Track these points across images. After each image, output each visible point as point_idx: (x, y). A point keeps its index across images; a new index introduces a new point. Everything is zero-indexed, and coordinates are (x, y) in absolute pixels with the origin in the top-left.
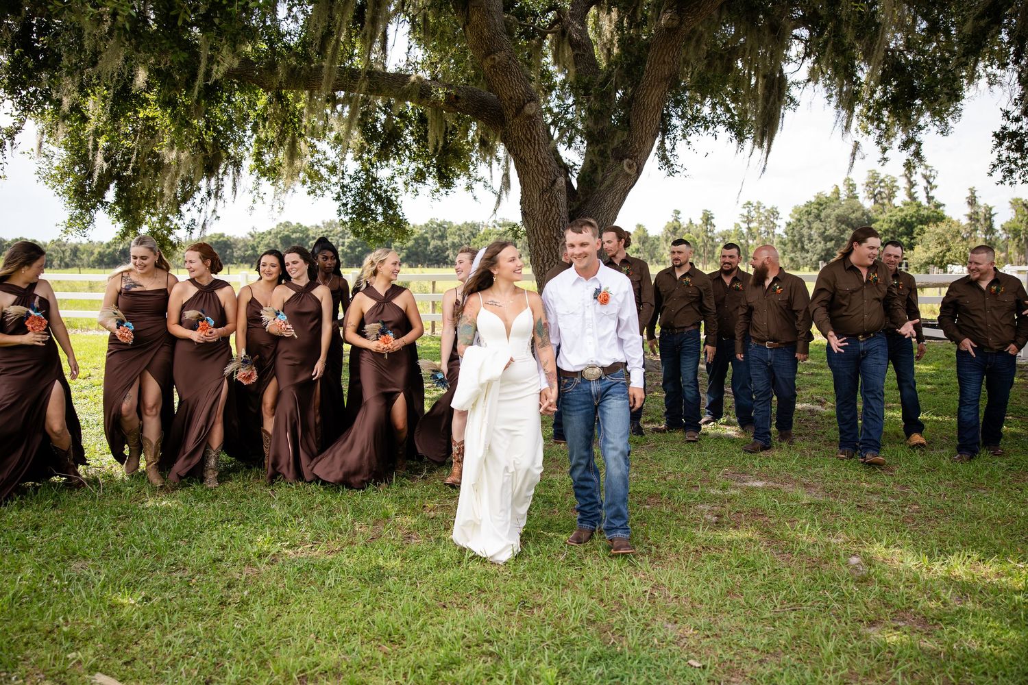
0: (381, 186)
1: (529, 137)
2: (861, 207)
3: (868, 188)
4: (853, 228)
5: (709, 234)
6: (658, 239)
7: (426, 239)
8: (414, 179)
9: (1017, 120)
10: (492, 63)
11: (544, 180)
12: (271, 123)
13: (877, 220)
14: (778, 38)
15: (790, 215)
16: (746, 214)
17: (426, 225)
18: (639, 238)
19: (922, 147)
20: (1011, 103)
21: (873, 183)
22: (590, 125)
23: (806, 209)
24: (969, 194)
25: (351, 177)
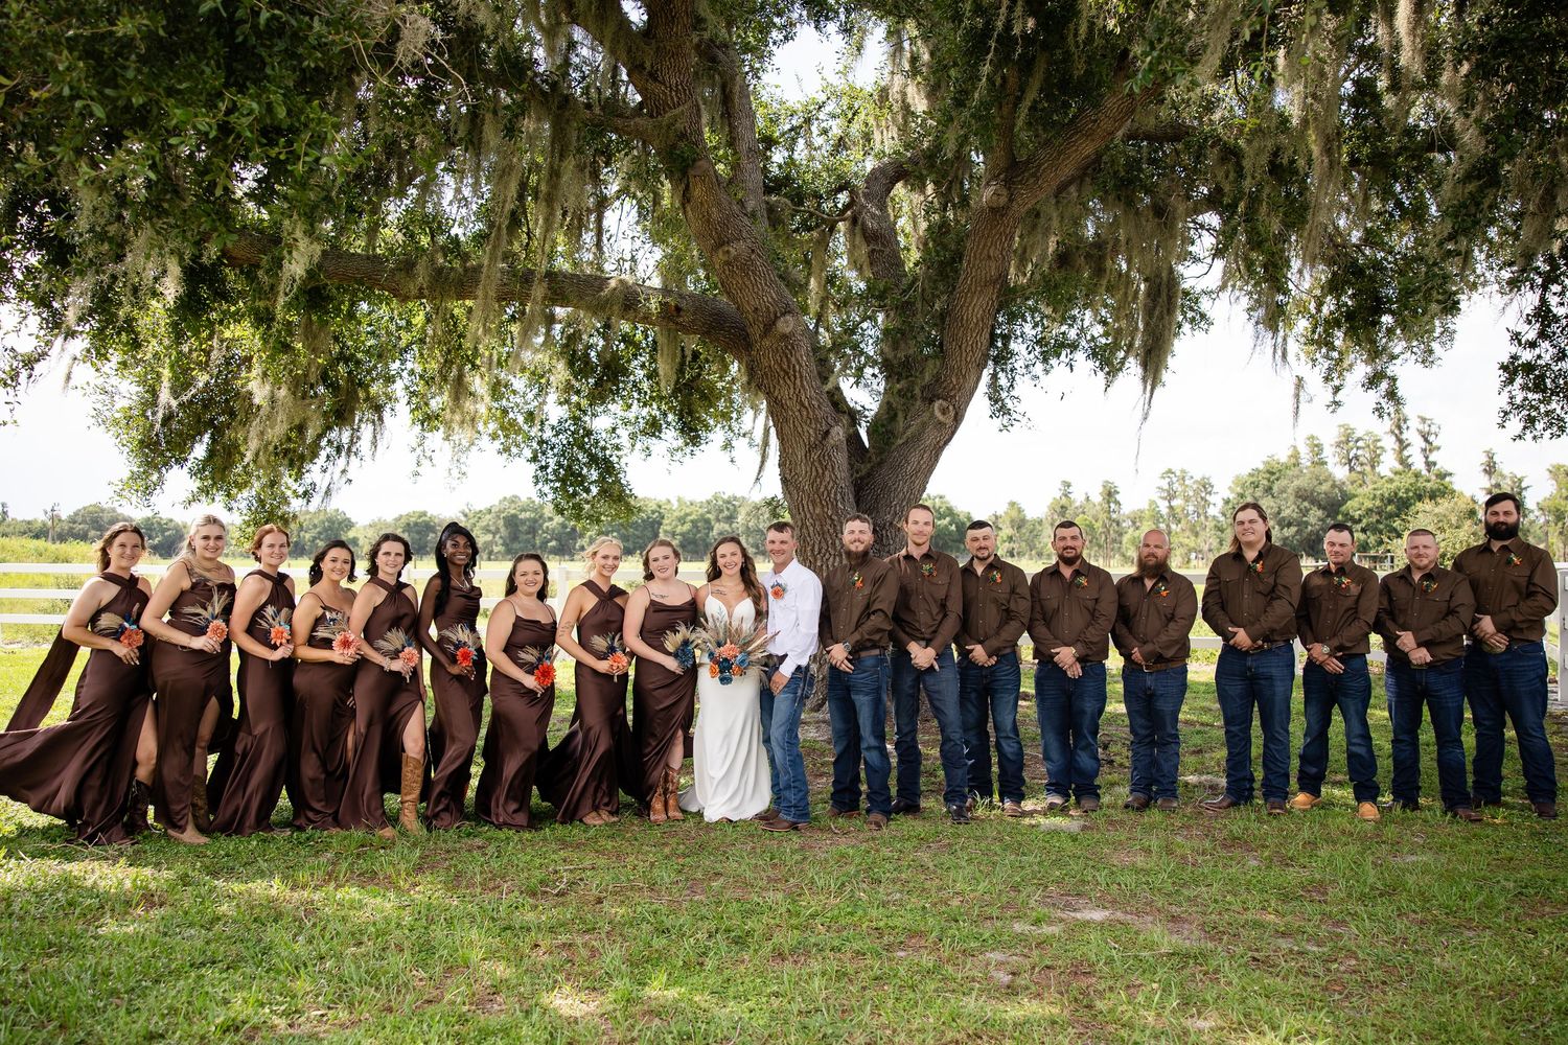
0: (597, 442)
1: (785, 367)
2: (1330, 476)
3: (1338, 450)
4: (1320, 507)
5: (1114, 516)
6: (1040, 522)
7: (708, 521)
8: (644, 432)
9: (1532, 345)
10: (725, 258)
11: (811, 431)
12: (431, 349)
13: (1355, 496)
14: (1165, 224)
15: (1230, 488)
16: (1166, 487)
17: (708, 502)
18: (1012, 521)
19: (1398, 384)
20: (1522, 321)
21: (1348, 441)
22: (886, 350)
23: (1252, 479)
24: (1485, 459)
25: (553, 428)
